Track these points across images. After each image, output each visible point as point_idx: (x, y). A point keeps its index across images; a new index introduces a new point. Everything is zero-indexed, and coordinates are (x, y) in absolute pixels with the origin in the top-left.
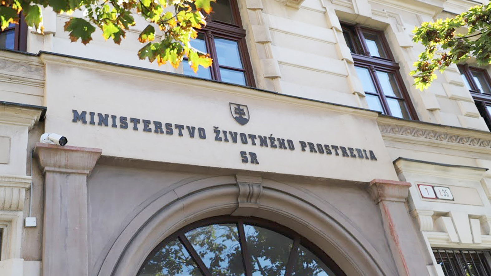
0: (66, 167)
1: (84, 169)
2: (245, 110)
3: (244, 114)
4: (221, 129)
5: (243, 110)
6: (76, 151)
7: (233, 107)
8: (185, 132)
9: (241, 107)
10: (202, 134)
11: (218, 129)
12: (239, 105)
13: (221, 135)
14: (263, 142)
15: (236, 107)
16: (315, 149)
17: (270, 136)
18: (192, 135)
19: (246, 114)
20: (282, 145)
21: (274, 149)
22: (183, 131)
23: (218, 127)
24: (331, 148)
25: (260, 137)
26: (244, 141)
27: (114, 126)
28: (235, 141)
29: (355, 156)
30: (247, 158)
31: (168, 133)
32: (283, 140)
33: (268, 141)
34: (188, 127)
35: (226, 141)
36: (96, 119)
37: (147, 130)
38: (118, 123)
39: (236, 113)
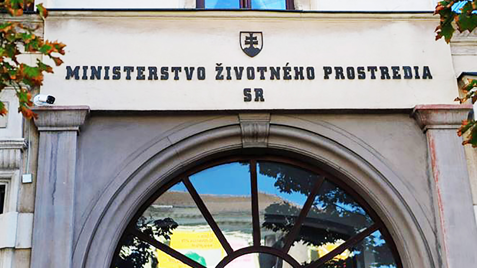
1: (73, 126)
2: (259, 38)
4: (224, 66)
5: (256, 38)
6: (65, 110)
7: (244, 36)
8: (182, 75)
9: (254, 36)
10: (202, 74)
11: (221, 66)
12: (251, 33)
13: (224, 73)
14: (275, 74)
15: (248, 35)
16: (342, 75)
17: (285, 66)
18: (189, 78)
19: (260, 43)
20: (299, 74)
21: (287, 81)
22: (179, 74)
23: (221, 64)
24: (366, 71)
25: (272, 68)
26: (251, 77)
27: (107, 78)
28: (239, 77)
29: (399, 77)
30: (250, 96)
31: (162, 78)
32: (302, 68)
33: (282, 72)
34: (186, 69)
35: (229, 78)
36: (89, 73)
37: (140, 77)
38: (111, 74)
39: (246, 43)
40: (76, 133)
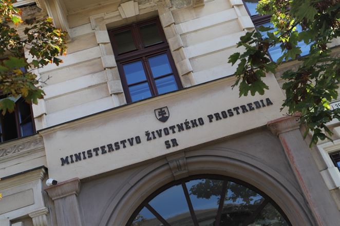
0: (62, 194)
1: (72, 192)
2: (166, 110)
3: (165, 113)
4: (150, 132)
6: (64, 184)
7: (157, 112)
8: (127, 144)
9: (163, 110)
10: (138, 140)
11: (148, 132)
12: (161, 109)
13: (151, 136)
14: (180, 128)
15: (159, 110)
16: (220, 117)
17: (185, 122)
18: (132, 144)
19: (167, 113)
20: (194, 124)
21: (189, 130)
24: (233, 111)
25: (178, 125)
26: (167, 133)
27: (85, 158)
28: (160, 136)
29: (253, 109)
30: (169, 145)
31: (116, 149)
32: (195, 120)
33: (184, 126)
34: (129, 140)
35: (155, 138)
36: (74, 158)
37: (104, 152)
38: (86, 155)
39: (159, 115)
40: (75, 196)
